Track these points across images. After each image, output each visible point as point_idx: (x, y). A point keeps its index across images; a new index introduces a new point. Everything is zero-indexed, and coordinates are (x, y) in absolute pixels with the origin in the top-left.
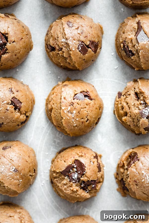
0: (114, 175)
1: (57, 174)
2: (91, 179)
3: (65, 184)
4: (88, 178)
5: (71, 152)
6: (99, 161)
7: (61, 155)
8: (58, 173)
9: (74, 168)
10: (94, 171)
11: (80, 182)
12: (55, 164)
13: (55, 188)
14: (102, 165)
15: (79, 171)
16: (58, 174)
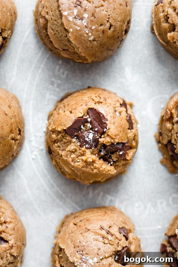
0: (155, 136)
1: (58, 135)
2: (117, 141)
3: (72, 152)
4: (112, 138)
5: (80, 97)
6: (129, 112)
7: (63, 104)
8: (59, 132)
9: (87, 122)
10: (121, 126)
11: (99, 147)
12: (54, 119)
13: (56, 161)
14: (134, 119)
15: (96, 127)
16: (60, 135)
